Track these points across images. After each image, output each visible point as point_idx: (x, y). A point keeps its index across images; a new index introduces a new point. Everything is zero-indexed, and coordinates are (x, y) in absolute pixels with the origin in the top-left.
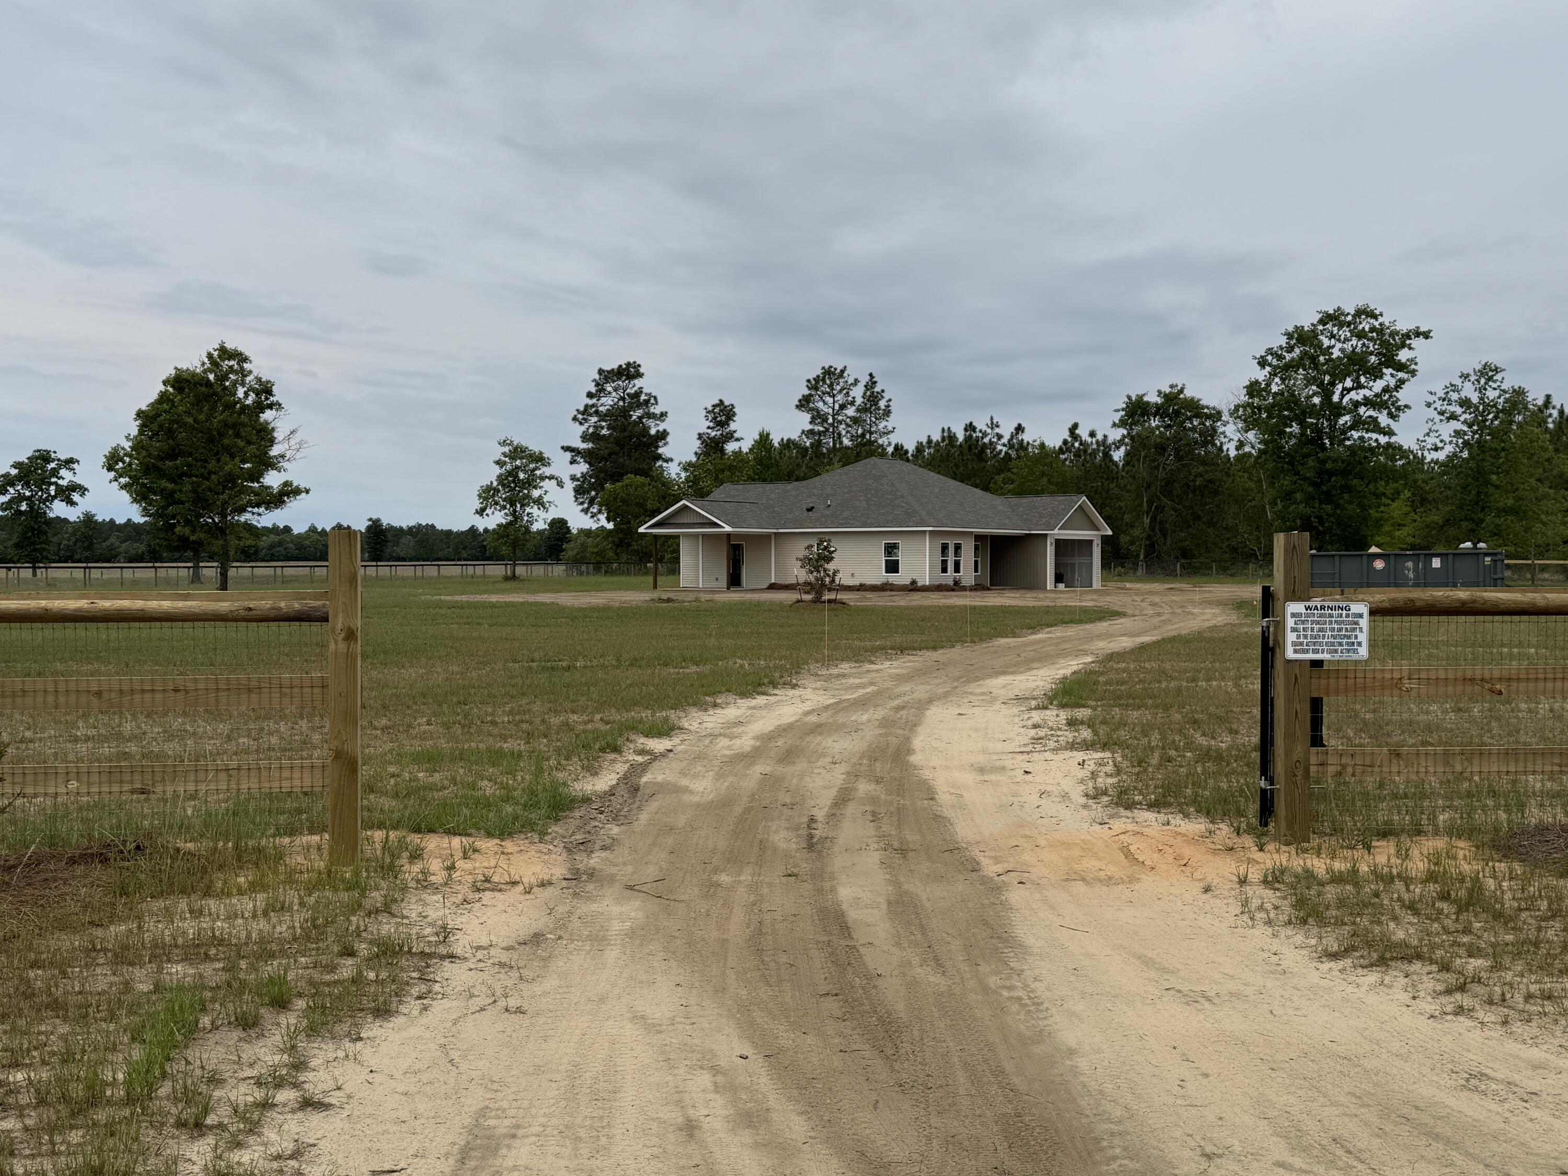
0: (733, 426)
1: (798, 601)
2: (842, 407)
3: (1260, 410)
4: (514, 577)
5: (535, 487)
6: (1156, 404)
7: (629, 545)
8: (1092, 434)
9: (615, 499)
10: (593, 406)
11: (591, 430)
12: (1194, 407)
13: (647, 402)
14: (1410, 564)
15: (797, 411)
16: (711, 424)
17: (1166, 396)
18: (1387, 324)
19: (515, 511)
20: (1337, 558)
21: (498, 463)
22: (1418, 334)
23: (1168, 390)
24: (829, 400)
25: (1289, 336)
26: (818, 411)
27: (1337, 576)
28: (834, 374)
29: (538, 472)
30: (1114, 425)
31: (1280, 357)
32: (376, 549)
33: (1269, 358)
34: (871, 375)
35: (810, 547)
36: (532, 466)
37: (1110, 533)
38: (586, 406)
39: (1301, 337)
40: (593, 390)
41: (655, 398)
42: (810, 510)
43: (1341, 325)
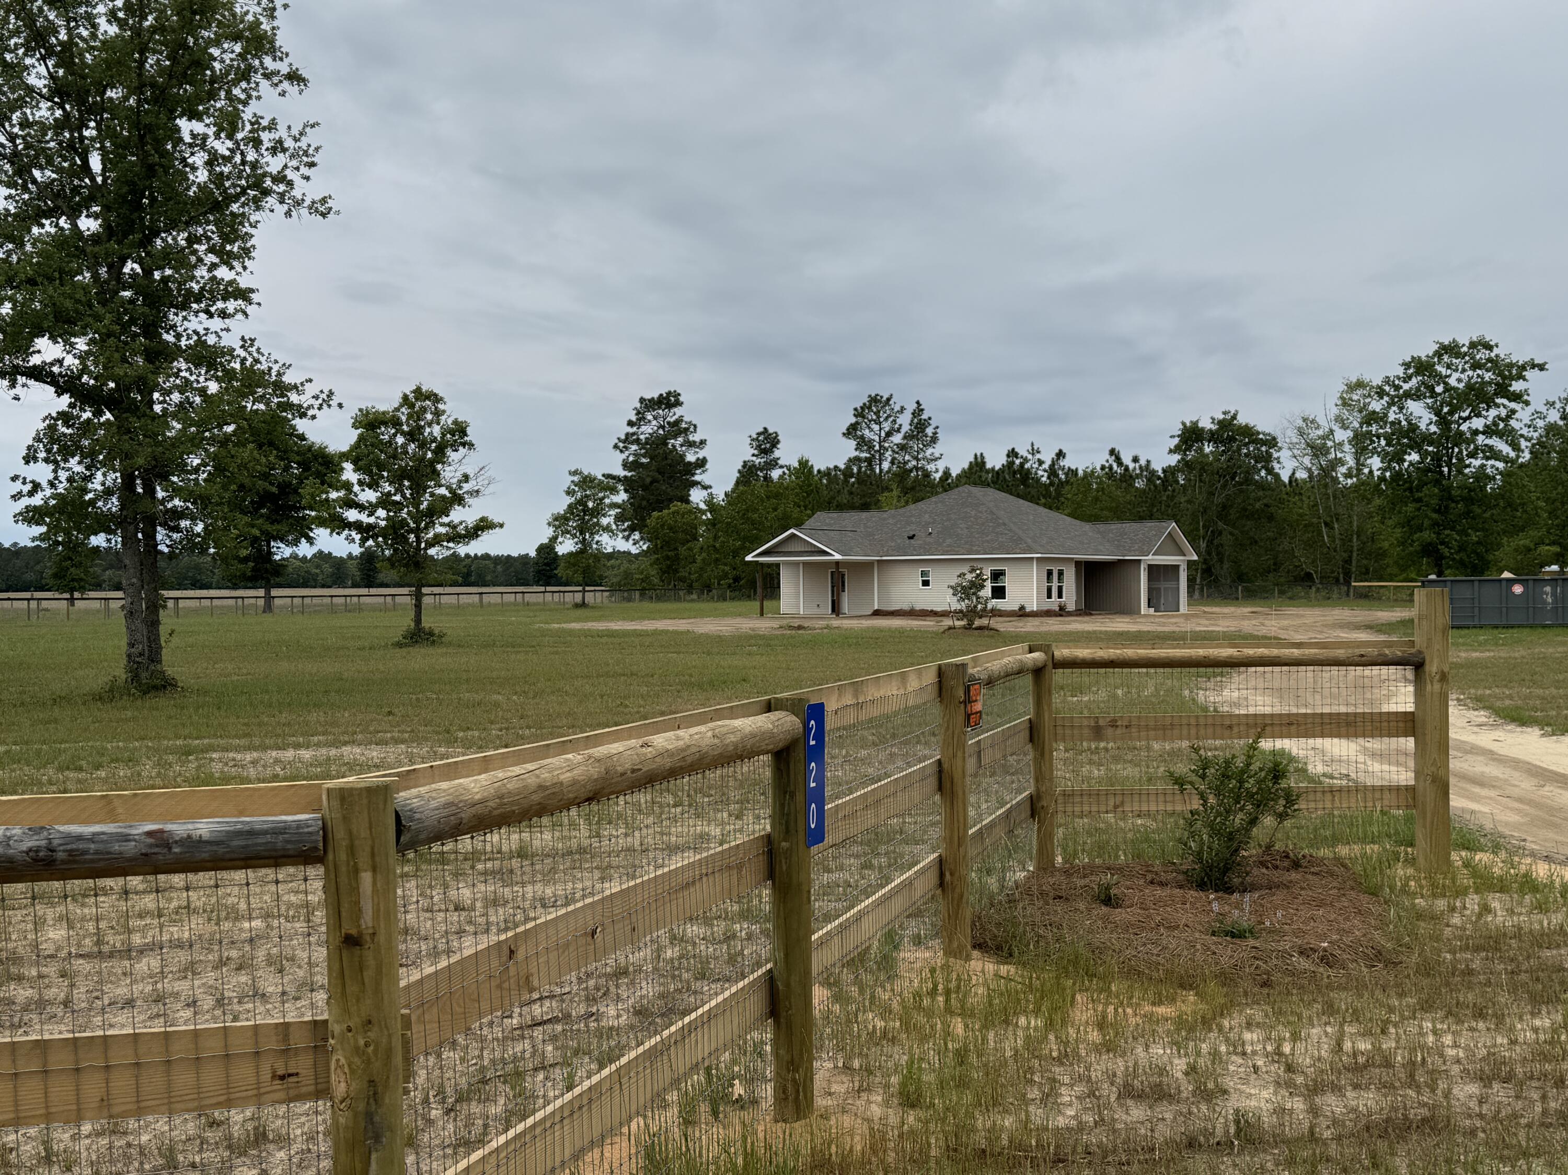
0: (777, 453)
1: (950, 628)
2: (889, 434)
3: (1379, 438)
4: (583, 605)
5: (604, 515)
6: (1211, 430)
7: (676, 571)
8: (1135, 460)
9: (662, 526)
10: (633, 434)
11: (631, 459)
12: (1248, 432)
13: (687, 430)
14: (1548, 589)
15: (844, 439)
16: (756, 452)
17: (1220, 422)
18: (1502, 356)
19: (584, 539)
20: (1476, 584)
21: (569, 492)
22: (1534, 366)
23: (1221, 417)
24: (876, 427)
25: (1407, 365)
26: (862, 437)
27: (1476, 601)
28: (880, 401)
29: (607, 501)
30: (1171, 451)
31: (1397, 388)
32: (369, 576)
33: (1387, 388)
34: (918, 403)
35: (962, 575)
36: (601, 495)
37: (1195, 558)
38: (627, 434)
39: (1421, 367)
40: (634, 419)
41: (695, 426)
42: (911, 537)
43: (1459, 355)
